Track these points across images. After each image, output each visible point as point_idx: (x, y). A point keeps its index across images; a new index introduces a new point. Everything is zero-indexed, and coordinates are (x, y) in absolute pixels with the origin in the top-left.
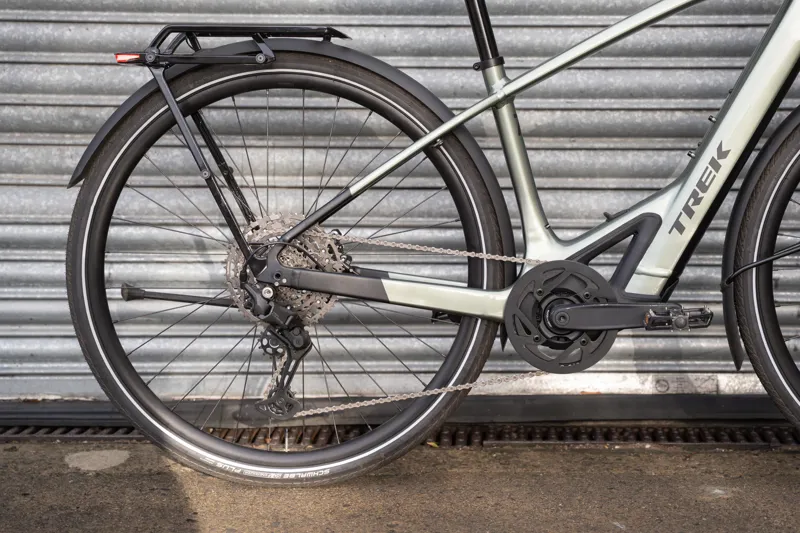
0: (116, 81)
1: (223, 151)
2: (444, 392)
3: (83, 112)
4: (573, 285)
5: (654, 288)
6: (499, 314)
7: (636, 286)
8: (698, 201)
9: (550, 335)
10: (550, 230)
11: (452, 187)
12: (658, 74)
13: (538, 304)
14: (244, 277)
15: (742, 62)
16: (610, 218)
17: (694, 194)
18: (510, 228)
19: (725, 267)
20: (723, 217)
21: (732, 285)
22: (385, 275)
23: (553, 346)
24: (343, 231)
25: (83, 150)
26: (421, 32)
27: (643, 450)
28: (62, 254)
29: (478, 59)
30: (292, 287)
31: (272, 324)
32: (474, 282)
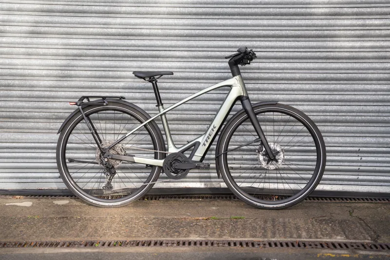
0: (65, 106)
1: (94, 124)
2: (148, 184)
3: (56, 114)
4: (179, 158)
5: (198, 159)
6: (162, 165)
7: (194, 159)
8: (209, 139)
9: (174, 170)
10: (174, 145)
11: (150, 134)
12: (204, 105)
13: (171, 163)
14: (100, 156)
15: (221, 102)
16: (189, 142)
17: (208, 137)
18: (164, 144)
19: (216, 154)
20: (215, 142)
21: (217, 158)
22: (134, 156)
23: (175, 173)
24: (124, 145)
25: (62, 124)
26: (144, 94)
27: (199, 201)
28: (55, 151)
29: (157, 104)
30: (112, 159)
31: (107, 167)
32: (156, 158)
